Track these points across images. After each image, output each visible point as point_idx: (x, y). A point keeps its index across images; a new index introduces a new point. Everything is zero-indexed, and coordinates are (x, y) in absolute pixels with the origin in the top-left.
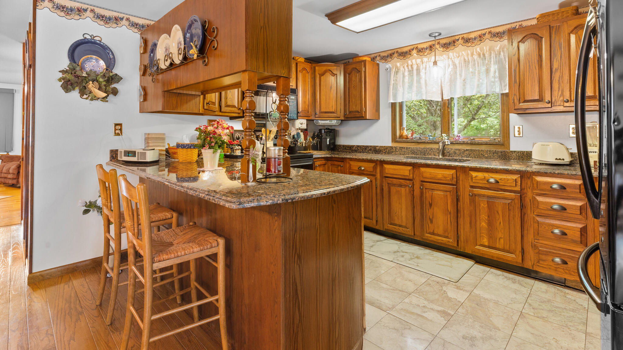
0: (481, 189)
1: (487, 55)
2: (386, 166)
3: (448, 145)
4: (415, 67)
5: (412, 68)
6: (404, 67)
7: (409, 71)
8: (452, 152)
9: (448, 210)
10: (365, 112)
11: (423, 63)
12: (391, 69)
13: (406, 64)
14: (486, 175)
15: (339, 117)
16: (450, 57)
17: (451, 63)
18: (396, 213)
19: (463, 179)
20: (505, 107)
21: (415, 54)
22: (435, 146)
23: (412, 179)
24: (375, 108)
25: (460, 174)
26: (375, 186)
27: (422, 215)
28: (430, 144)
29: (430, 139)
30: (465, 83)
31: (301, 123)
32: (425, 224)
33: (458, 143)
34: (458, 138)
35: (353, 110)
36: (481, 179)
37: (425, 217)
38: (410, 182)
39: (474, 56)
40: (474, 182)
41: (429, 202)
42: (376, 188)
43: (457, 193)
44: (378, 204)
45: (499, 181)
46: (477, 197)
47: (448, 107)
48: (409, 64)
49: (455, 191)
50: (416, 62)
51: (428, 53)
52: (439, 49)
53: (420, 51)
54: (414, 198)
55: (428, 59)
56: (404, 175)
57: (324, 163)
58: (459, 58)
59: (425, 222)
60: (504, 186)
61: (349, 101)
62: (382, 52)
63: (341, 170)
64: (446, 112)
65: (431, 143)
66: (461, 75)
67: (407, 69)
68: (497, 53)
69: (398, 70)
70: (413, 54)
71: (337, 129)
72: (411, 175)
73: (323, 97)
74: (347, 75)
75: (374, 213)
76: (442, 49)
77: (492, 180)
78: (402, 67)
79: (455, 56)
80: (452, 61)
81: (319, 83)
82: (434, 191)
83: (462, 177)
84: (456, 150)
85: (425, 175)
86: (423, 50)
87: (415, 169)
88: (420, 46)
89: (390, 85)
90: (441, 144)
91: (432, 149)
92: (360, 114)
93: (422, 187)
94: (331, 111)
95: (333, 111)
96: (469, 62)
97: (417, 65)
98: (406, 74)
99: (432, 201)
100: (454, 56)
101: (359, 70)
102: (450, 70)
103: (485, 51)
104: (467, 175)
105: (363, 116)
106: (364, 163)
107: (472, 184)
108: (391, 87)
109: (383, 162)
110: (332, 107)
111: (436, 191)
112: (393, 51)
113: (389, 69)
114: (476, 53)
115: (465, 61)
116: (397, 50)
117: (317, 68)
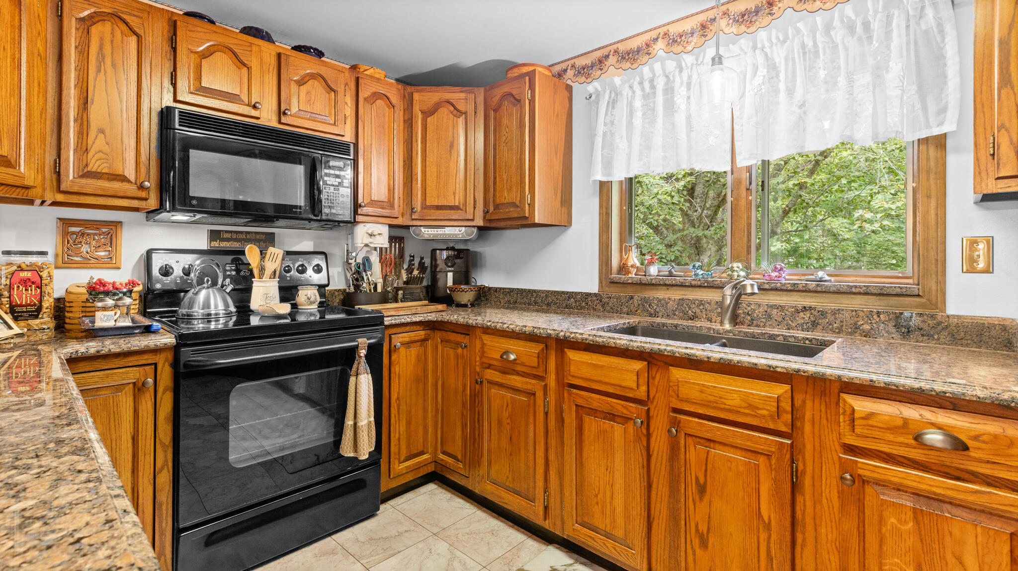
0: (887, 462)
1: (876, 26)
2: (573, 355)
3: (753, 294)
4: (660, 84)
5: (653, 87)
6: (631, 87)
7: (645, 97)
8: (759, 312)
9: (760, 515)
10: (532, 205)
11: (681, 70)
12: (598, 96)
13: (638, 79)
14: (911, 412)
15: (473, 220)
16: (759, 45)
17: (760, 60)
18: (597, 496)
19: (817, 417)
20: (932, 181)
21: (661, 53)
22: (712, 296)
23: (644, 398)
24: (559, 195)
25: (804, 402)
26: (542, 408)
27: (674, 516)
28: (697, 289)
29: (696, 275)
30: (805, 113)
31: (370, 232)
32: (683, 545)
33: (776, 289)
34: (776, 274)
35: (503, 201)
36: (891, 429)
37: (683, 523)
38: (640, 407)
39: (832, 33)
40: (858, 436)
41: (697, 479)
42: (546, 414)
43: (793, 462)
44: (550, 458)
45: (970, 443)
46: (869, 490)
47: (747, 189)
48: (646, 77)
49: (788, 456)
50: (664, 70)
51: (696, 43)
52: (726, 31)
53: (674, 41)
54: (649, 456)
55: (697, 60)
56: (621, 386)
57: (423, 337)
58: (787, 43)
59: (683, 540)
60: (989, 466)
61: (495, 178)
62: (578, 56)
63: (463, 356)
64: (743, 202)
65: (700, 286)
66: (790, 91)
67: (638, 92)
68: (911, 12)
69: (617, 95)
70: (655, 52)
71: (471, 247)
72: (644, 388)
73: (432, 170)
74: (492, 113)
75: (540, 484)
76: (734, 29)
77: (934, 438)
78: (627, 86)
79: (774, 41)
80: (766, 55)
81: (422, 134)
82: (712, 445)
83: (811, 409)
84: (773, 307)
85: (684, 392)
86: (683, 38)
87: (654, 370)
88: (674, 30)
89: (595, 135)
90: (728, 291)
91: (701, 303)
92: (519, 209)
93: (674, 430)
94: (451, 203)
95: (457, 204)
96: (817, 53)
97: (667, 77)
98: (638, 103)
99: (706, 476)
100: (770, 40)
101: (517, 97)
102: (759, 79)
103: (871, 12)
104: (833, 405)
105: (527, 215)
106: (516, 342)
107: (850, 440)
108: (599, 140)
109: (564, 344)
110: (454, 193)
111: (721, 447)
112: (605, 52)
113: (593, 97)
114: (842, 22)
115: (804, 53)
116: (615, 47)
117: (416, 96)
